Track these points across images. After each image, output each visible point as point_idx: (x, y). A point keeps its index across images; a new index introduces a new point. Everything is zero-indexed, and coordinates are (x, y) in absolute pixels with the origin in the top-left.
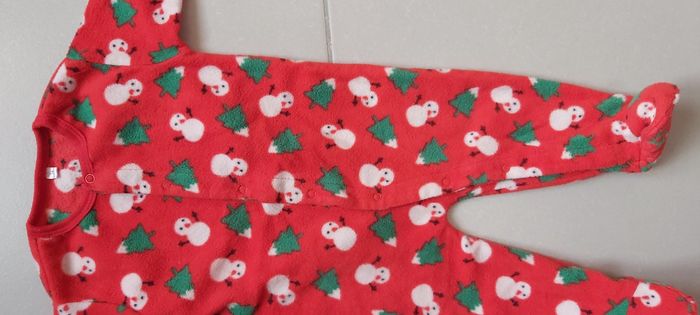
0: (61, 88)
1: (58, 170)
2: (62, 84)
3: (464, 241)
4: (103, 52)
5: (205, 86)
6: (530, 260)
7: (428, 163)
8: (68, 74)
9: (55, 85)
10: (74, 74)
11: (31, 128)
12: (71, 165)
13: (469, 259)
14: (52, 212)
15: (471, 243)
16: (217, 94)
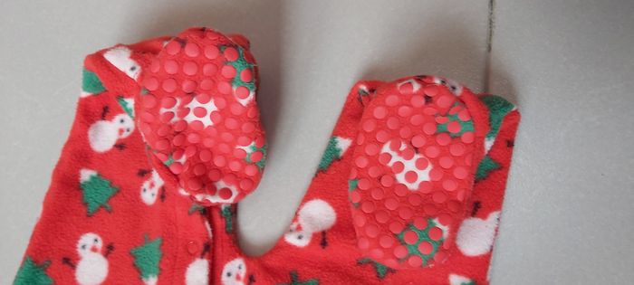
3: (292, 239)
6: (343, 144)
7: (157, 271)
13: (322, 238)
15: (299, 228)
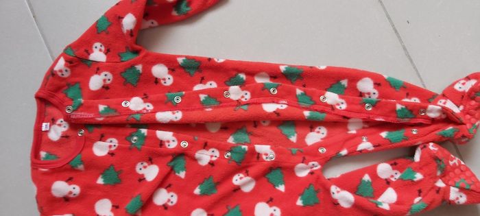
0: (60, 74)
1: (50, 126)
2: (61, 71)
4: (89, 52)
5: (156, 78)
8: (66, 65)
9: (56, 71)
10: (69, 65)
11: (34, 96)
12: (59, 122)
14: (43, 154)
16: (166, 85)
